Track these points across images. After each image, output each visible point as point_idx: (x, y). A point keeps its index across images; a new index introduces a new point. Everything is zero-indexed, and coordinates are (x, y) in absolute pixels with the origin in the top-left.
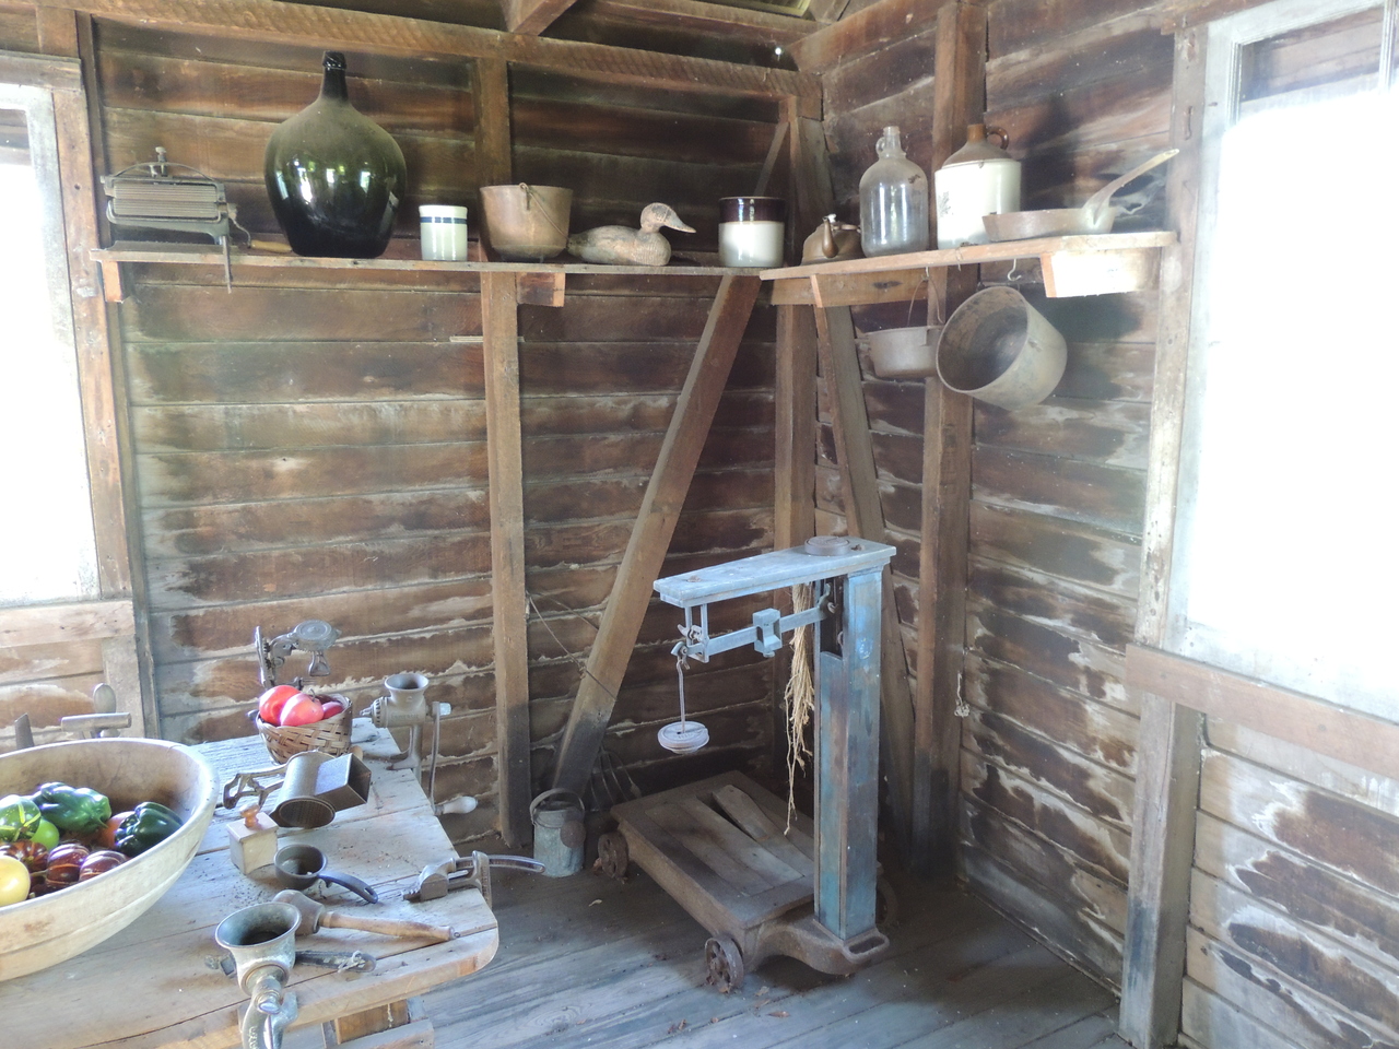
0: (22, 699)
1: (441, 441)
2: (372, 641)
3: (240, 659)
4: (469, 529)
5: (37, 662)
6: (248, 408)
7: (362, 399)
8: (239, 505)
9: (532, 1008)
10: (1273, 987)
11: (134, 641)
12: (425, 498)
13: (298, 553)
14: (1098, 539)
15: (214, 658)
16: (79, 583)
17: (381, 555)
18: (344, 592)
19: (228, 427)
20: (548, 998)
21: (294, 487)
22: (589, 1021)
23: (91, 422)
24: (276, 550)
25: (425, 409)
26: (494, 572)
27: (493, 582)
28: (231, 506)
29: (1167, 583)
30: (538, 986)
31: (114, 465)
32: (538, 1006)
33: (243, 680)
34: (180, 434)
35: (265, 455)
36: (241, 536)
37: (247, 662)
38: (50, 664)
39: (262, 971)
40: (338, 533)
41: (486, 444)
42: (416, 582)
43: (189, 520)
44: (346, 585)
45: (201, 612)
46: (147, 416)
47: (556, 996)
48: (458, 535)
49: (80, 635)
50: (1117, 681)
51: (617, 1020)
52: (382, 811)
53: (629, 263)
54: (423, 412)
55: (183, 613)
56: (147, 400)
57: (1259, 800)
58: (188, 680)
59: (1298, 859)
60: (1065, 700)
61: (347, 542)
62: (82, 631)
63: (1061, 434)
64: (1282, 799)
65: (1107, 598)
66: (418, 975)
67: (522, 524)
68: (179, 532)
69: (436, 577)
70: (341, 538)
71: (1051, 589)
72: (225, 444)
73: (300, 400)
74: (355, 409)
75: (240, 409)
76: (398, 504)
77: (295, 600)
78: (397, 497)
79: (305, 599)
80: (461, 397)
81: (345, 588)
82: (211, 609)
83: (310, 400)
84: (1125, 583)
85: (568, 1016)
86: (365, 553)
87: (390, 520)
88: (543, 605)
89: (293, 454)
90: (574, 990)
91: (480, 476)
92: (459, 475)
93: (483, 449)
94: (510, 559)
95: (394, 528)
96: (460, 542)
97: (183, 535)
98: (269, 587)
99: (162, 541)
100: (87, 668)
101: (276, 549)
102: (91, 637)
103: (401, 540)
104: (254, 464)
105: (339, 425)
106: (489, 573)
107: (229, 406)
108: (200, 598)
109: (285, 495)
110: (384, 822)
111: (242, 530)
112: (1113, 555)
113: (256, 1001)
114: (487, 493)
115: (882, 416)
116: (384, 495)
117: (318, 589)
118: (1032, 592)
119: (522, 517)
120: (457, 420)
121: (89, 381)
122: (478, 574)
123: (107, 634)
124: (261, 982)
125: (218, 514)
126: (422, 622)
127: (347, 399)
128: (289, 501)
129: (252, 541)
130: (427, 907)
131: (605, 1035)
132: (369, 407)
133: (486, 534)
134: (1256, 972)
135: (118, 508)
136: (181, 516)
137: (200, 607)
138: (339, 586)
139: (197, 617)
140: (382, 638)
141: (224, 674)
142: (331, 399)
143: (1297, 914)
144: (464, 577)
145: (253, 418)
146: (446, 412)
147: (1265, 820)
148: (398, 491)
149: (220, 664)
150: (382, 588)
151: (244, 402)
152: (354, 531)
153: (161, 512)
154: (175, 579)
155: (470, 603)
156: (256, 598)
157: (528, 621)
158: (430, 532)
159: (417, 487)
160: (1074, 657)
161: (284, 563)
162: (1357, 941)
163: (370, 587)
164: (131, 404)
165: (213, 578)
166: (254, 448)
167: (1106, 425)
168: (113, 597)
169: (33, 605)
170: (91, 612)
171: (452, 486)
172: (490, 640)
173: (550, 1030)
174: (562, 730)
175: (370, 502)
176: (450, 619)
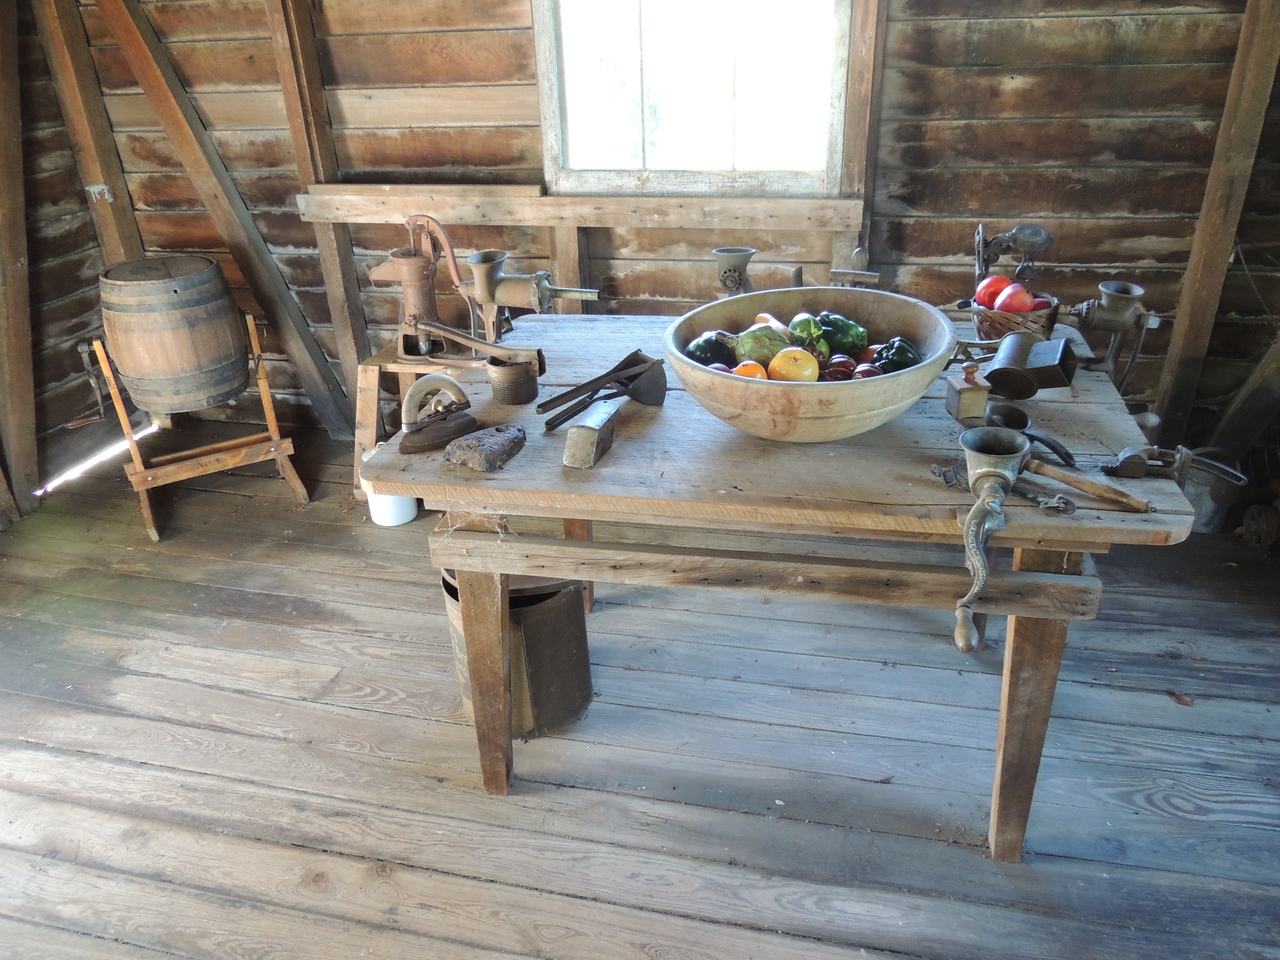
1: (1179, 62)
2: (1058, 269)
3: (936, 268)
4: (1186, 164)
5: (784, 247)
6: (989, 23)
7: (1101, 13)
8: (963, 122)
9: (1147, 631)
11: (857, 238)
12: (1146, 126)
13: (1007, 174)
15: (915, 264)
16: (826, 182)
17: (1085, 183)
18: (1041, 217)
19: (967, 42)
20: (1163, 628)
21: (1015, 107)
22: (1204, 660)
23: (857, 34)
24: (988, 168)
25: (1170, 25)
26: (1203, 213)
27: (1199, 225)
28: (956, 123)
30: (1155, 615)
31: (868, 76)
32: (1152, 630)
33: (934, 288)
34: (925, 49)
35: (995, 73)
36: (959, 153)
37: (941, 272)
38: (793, 250)
39: (992, 479)
40: (1048, 157)
41: (1231, 67)
42: (1114, 215)
43: (918, 133)
44: (1044, 210)
45: (911, 221)
46: (900, 29)
47: (1173, 629)
48: (1170, 170)
49: (820, 226)
51: (1235, 670)
52: (1077, 400)
54: (1168, 27)
55: (897, 220)
56: (901, 15)
58: (891, 281)
61: (1055, 167)
62: (823, 223)
66: (1112, 530)
67: (1252, 161)
68: (907, 144)
69: (1136, 213)
70: (1050, 163)
72: (961, 60)
73: (1040, 14)
74: (1095, 23)
75: (981, 24)
76: (1116, 131)
77: (995, 220)
78: (1117, 122)
79: (1003, 220)
80: (1215, 9)
81: (1042, 214)
82: (920, 219)
83: (1050, 14)
85: (1183, 649)
86: (1069, 180)
87: (1103, 147)
88: (1252, 257)
89: (1021, 72)
90: (1192, 630)
91: (1213, 104)
92: (1189, 102)
93: (1226, 72)
94: (1227, 200)
95: (1104, 157)
96: (1172, 177)
97: (909, 147)
98: (974, 205)
99: (891, 152)
100: (818, 258)
101: (986, 168)
102: (829, 229)
103: (1109, 169)
104: (984, 82)
105: (1073, 41)
106: (1196, 214)
107: (972, 21)
108: (913, 208)
109: (1005, 115)
110: (1078, 408)
111: (960, 147)
113: (984, 500)
114: (1218, 125)
116: (1102, 120)
117: (1017, 212)
119: (1255, 153)
120: (1205, 36)
122: (1182, 214)
123: (840, 228)
124: (989, 487)
125: (943, 130)
126: (1111, 257)
127: (1088, 12)
128: (1008, 121)
129: (967, 158)
130: (1122, 482)
131: (1219, 677)
132: (1109, 22)
133: (1204, 170)
135: (866, 116)
136: (911, 130)
137: (913, 217)
138: (1036, 211)
139: (907, 225)
140: (1067, 267)
141: (920, 280)
142: (1071, 13)
144: (1167, 216)
145: (991, 32)
146: (1193, 28)
148: (1117, 117)
149: (919, 270)
150: (1079, 217)
151: (986, 17)
152: (1064, 156)
153: (895, 125)
154: (896, 188)
155: (1165, 244)
156: (960, 214)
157: (1228, 270)
158: (1142, 164)
159: (1140, 113)
161: (992, 183)
163: (1066, 215)
164: (889, 19)
165: (928, 191)
166: (985, 65)
168: (849, 196)
169: (791, 197)
170: (831, 208)
171: (1179, 113)
172: (1178, 286)
173: (1162, 653)
174: (1232, 394)
175: (1086, 126)
176: (1140, 258)
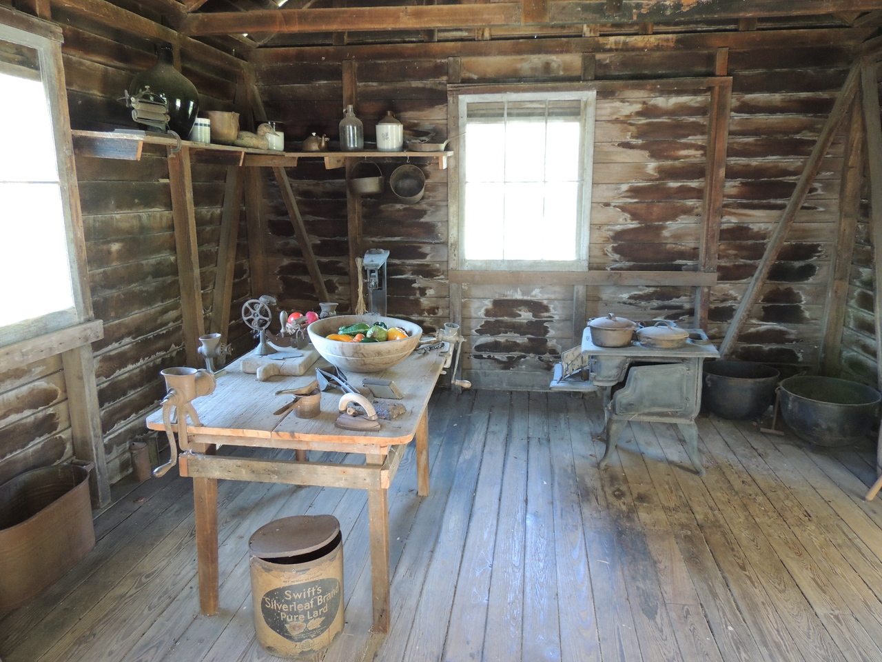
0: (31, 393)
1: (160, 232)
2: (149, 337)
3: (107, 354)
4: (173, 276)
6: (101, 217)
7: (135, 211)
8: (102, 270)
10: (489, 357)
12: (158, 261)
13: (122, 294)
14: (421, 245)
15: (100, 355)
17: (147, 292)
19: (94, 227)
21: (118, 259)
24: (115, 293)
25: (155, 216)
27: (181, 301)
28: (100, 271)
29: (458, 251)
35: (109, 242)
36: (102, 287)
37: (110, 356)
38: (39, 369)
40: (133, 282)
41: (175, 233)
42: (158, 305)
44: (136, 309)
48: (169, 280)
50: (431, 288)
53: (257, 148)
54: (154, 218)
57: (480, 308)
59: (492, 319)
60: (412, 300)
61: (137, 286)
63: (402, 213)
64: (487, 305)
65: (426, 263)
67: (199, 270)
69: (163, 302)
70: (135, 285)
71: (403, 264)
72: (93, 237)
73: (117, 212)
74: (134, 216)
75: (98, 217)
76: (151, 265)
78: (150, 261)
80: (165, 209)
81: (136, 312)
83: (120, 212)
84: (432, 257)
86: (141, 291)
87: (148, 274)
89: (116, 241)
91: (174, 249)
92: (167, 249)
93: (174, 236)
95: (149, 278)
96: (170, 283)
103: (152, 284)
104: (105, 247)
105: (129, 224)
107: (95, 216)
109: (115, 263)
111: (103, 284)
112: (426, 249)
114: (176, 258)
115: (309, 213)
116: (147, 261)
118: (395, 267)
120: (164, 221)
121: (73, 201)
122: (176, 298)
126: (162, 325)
127: (130, 211)
128: (116, 267)
129: (106, 289)
132: (138, 215)
133: (178, 278)
134: (485, 356)
140: (152, 335)
143: (492, 335)
144: (171, 301)
145: (102, 222)
146: (161, 217)
147: (482, 313)
148: (151, 258)
150: (148, 310)
151: (99, 214)
152: (137, 281)
155: (172, 314)
156: (109, 321)
158: (160, 279)
159: (155, 256)
160: (415, 285)
161: (118, 300)
162: (509, 334)
163: (144, 310)
166: (103, 239)
167: (420, 208)
171: (166, 254)
172: (181, 332)
175: (142, 265)
176: (169, 323)
